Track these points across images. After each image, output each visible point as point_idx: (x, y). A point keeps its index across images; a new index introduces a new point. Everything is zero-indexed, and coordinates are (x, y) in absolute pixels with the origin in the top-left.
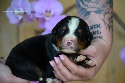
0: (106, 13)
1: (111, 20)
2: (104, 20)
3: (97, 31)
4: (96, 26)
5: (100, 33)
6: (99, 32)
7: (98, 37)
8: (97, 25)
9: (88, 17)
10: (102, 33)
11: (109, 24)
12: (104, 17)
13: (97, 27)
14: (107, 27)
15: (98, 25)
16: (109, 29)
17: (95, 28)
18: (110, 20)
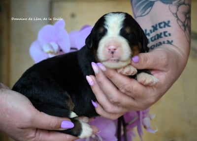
0: (181, 4)
1: (188, 16)
2: (176, 14)
3: (165, 33)
4: (162, 25)
5: (170, 35)
6: (167, 34)
7: (166, 42)
8: (164, 22)
9: (150, 10)
10: (172, 35)
11: (185, 22)
12: (178, 10)
13: (164, 27)
14: (180, 26)
15: (167, 22)
16: (185, 29)
17: (161, 27)
18: (186, 15)
